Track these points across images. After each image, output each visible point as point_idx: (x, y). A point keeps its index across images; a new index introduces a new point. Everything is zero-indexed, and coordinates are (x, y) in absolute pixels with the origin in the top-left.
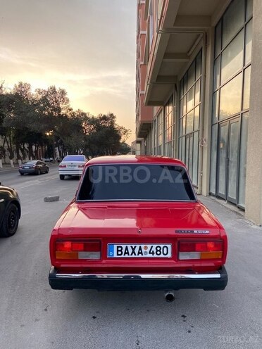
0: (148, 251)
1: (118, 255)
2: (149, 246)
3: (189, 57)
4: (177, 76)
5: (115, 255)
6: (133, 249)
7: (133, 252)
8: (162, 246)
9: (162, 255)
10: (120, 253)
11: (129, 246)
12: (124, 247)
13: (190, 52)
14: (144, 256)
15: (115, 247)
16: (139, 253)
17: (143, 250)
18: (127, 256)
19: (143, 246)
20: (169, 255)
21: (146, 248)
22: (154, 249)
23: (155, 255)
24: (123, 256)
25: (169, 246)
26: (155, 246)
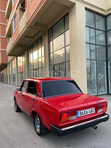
0: (89, 112)
1: (81, 115)
2: (89, 110)
3: (34, 39)
4: (26, 45)
5: (80, 116)
6: (85, 112)
7: (85, 113)
8: (92, 109)
9: (93, 113)
10: (81, 114)
11: (83, 111)
12: (82, 112)
13: (35, 37)
14: (88, 114)
15: (79, 112)
16: (86, 113)
17: (87, 112)
18: (83, 115)
19: (87, 110)
20: (94, 112)
21: (88, 110)
22: (90, 111)
23: (91, 113)
24: (82, 115)
25: (94, 108)
26: (90, 109)
